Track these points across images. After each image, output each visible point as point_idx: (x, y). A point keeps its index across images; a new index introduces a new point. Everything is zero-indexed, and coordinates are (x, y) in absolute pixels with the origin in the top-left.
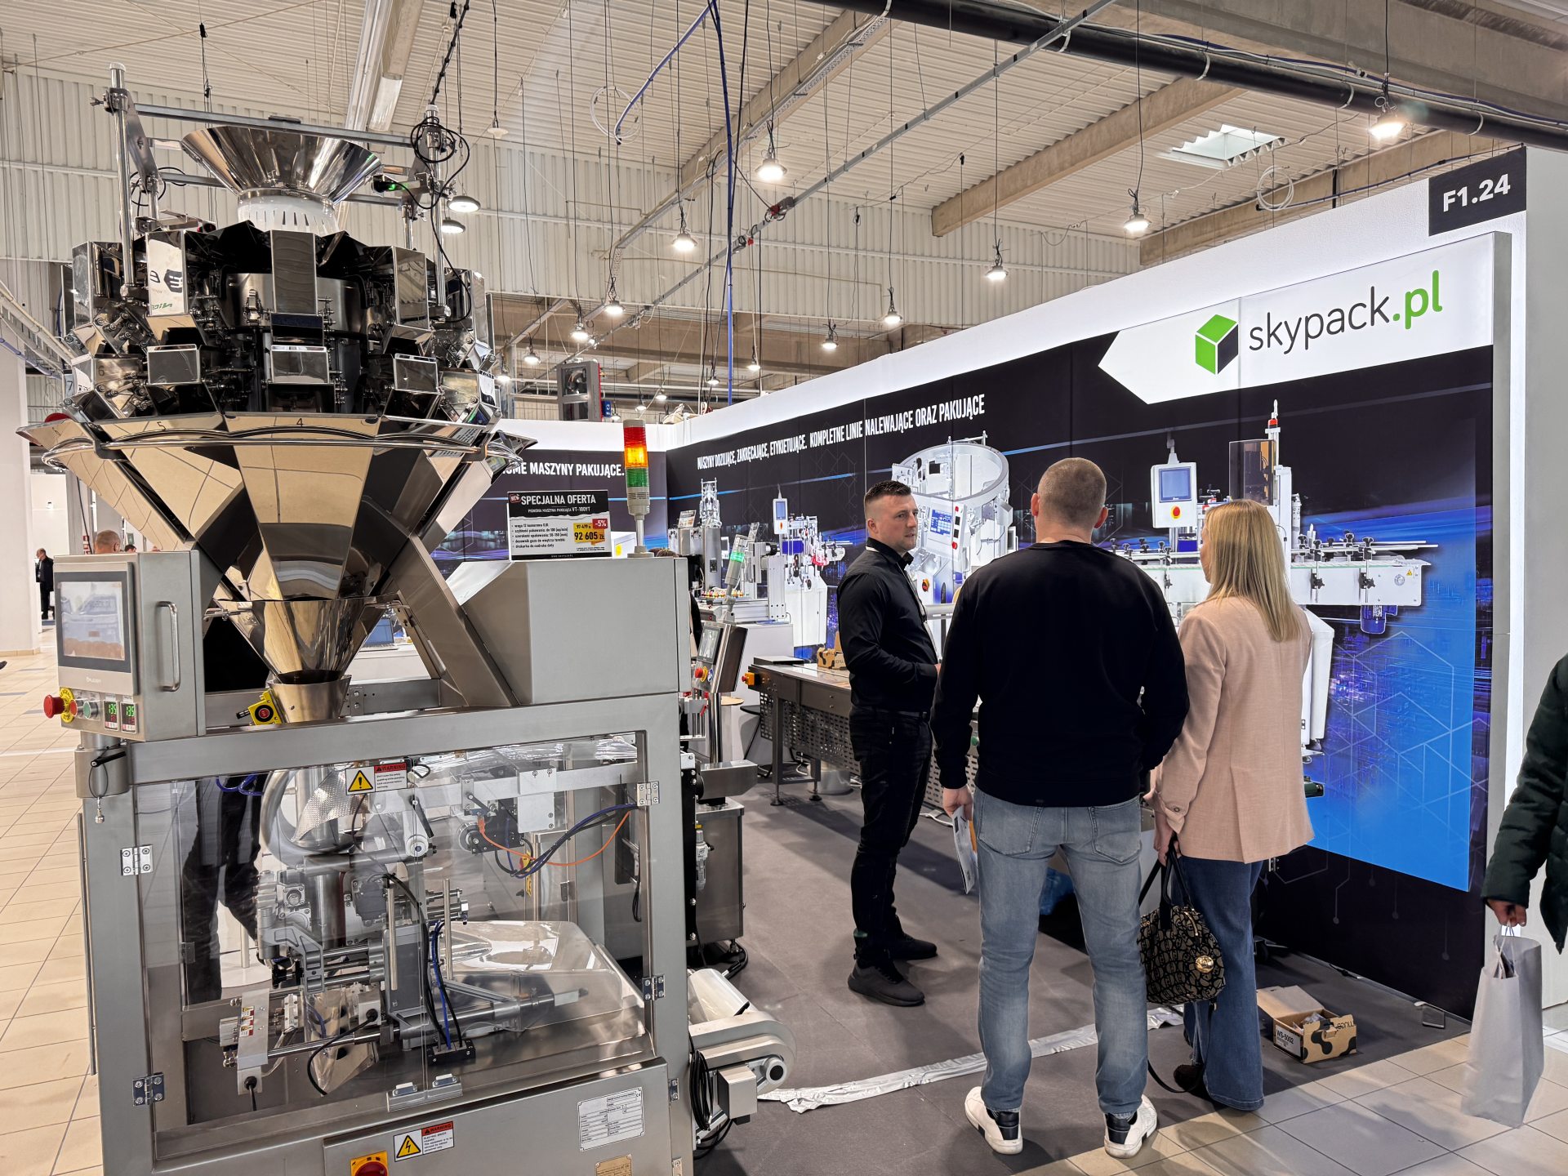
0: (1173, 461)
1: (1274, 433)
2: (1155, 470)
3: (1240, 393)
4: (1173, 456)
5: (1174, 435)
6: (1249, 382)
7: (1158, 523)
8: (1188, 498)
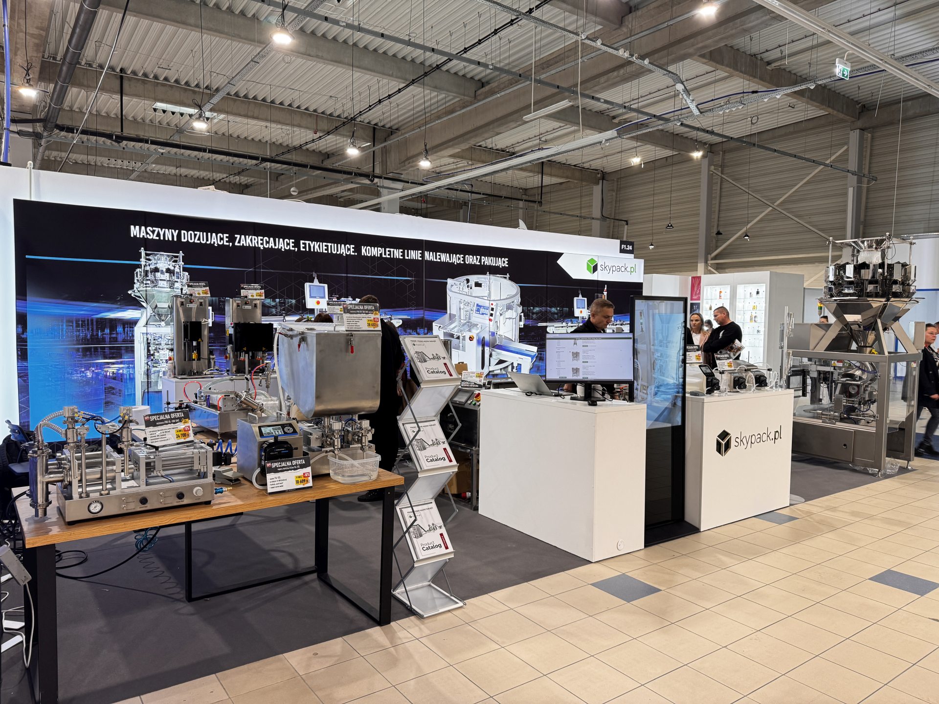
0: (580, 297)
1: (605, 293)
2: (575, 299)
3: (598, 281)
4: (580, 296)
5: (581, 289)
6: (600, 279)
7: (576, 315)
8: (584, 308)
